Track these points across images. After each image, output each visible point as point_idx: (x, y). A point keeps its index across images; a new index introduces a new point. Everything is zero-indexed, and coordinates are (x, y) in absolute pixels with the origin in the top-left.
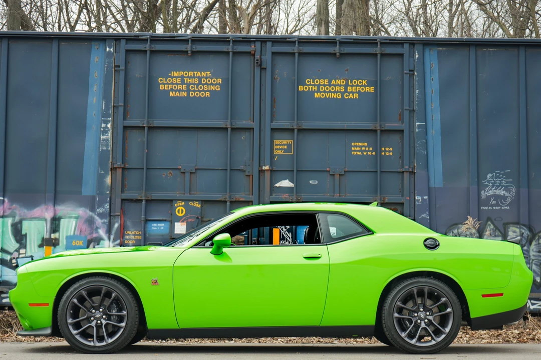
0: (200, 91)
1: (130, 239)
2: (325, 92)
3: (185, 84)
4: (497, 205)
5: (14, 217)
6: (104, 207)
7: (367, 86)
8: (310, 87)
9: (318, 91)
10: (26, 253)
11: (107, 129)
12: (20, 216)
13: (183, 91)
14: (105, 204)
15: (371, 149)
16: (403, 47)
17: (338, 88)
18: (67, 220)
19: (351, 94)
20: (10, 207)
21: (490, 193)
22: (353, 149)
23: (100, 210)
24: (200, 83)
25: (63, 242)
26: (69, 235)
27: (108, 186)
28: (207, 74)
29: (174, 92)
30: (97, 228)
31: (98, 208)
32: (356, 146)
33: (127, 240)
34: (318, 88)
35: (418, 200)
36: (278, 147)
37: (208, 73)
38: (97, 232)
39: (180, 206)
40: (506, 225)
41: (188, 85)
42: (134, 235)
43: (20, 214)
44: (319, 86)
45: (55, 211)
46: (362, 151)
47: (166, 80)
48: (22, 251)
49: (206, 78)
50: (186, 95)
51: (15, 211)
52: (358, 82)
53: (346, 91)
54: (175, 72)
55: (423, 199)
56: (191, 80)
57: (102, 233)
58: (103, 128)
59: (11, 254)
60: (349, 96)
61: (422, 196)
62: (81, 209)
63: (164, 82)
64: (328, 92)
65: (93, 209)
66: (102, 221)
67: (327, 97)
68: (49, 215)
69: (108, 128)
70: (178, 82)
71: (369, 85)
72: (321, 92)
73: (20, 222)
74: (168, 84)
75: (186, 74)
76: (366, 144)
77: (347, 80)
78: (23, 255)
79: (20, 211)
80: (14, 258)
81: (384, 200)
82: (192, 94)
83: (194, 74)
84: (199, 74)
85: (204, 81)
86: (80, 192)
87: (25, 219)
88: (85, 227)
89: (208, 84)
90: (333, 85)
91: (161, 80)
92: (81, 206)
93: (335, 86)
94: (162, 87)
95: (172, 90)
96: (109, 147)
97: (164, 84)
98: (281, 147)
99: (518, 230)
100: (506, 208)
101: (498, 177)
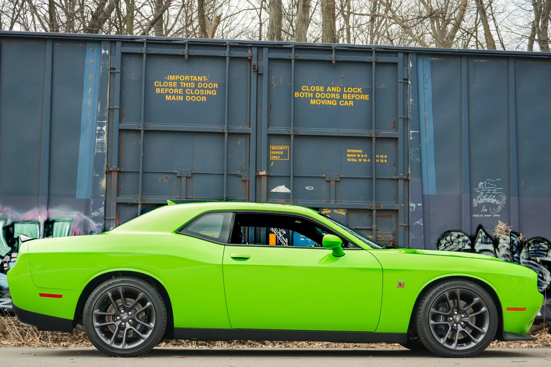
0: (196, 96)
2: (320, 98)
3: (181, 88)
4: (488, 213)
5: (6, 220)
6: (99, 211)
7: (362, 94)
8: (306, 93)
9: (314, 98)
11: (102, 132)
12: (12, 219)
13: (179, 95)
14: (100, 208)
15: (366, 156)
16: (397, 56)
17: (333, 96)
18: (60, 223)
19: (346, 102)
20: (2, 210)
21: (482, 201)
22: (348, 155)
23: (95, 214)
24: (196, 87)
27: (103, 189)
28: (203, 78)
29: (170, 96)
30: (92, 232)
31: (93, 211)
32: (350, 153)
34: (314, 95)
35: (413, 207)
36: (274, 153)
37: (204, 77)
41: (185, 88)
43: (12, 217)
44: (315, 92)
45: (48, 214)
46: (356, 158)
47: (162, 84)
48: (14, 255)
49: (203, 82)
50: (182, 99)
51: (6, 214)
52: (353, 90)
53: (341, 98)
54: (171, 76)
55: (417, 206)
56: (187, 85)
58: (98, 130)
59: (2, 258)
60: (344, 103)
61: (416, 203)
62: (75, 212)
63: (160, 85)
64: (323, 99)
65: (87, 213)
66: (97, 225)
67: (323, 104)
68: (42, 219)
69: (103, 131)
70: (174, 86)
71: (364, 93)
72: (316, 99)
73: (12, 225)
74: (163, 87)
75: (182, 78)
76: (361, 151)
77: (342, 87)
78: (15, 259)
79: (12, 215)
80: (5, 262)
81: (379, 207)
82: (188, 98)
83: (190, 78)
84: (195, 78)
85: (200, 85)
86: (75, 196)
87: (17, 222)
88: (78, 231)
89: (204, 89)
90: (329, 92)
91: (157, 84)
92: (75, 210)
93: (331, 93)
94: (158, 91)
95: (168, 94)
96: (104, 150)
97: (160, 88)
98: (277, 153)
99: (508, 238)
100: (497, 215)
101: (489, 186)
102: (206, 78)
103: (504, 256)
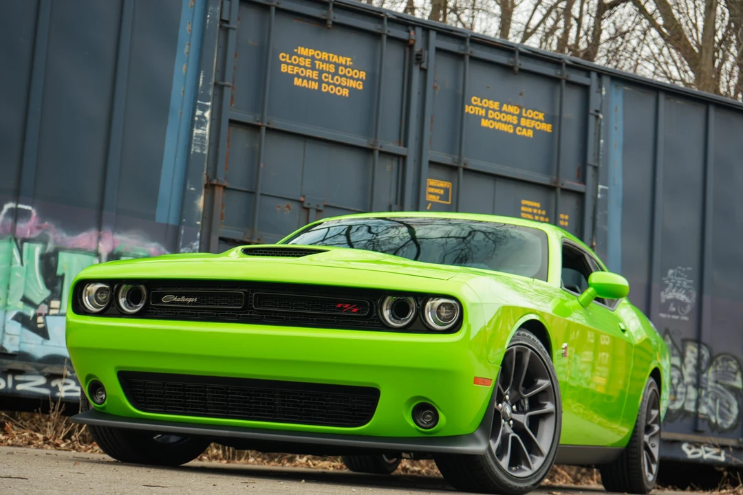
0: (336, 86)
2: (494, 119)
3: (316, 70)
4: (676, 313)
5: (45, 243)
6: (191, 247)
7: (544, 122)
8: (477, 108)
9: (486, 117)
10: (60, 309)
11: (203, 120)
12: (55, 242)
13: (312, 80)
14: (194, 242)
15: (544, 213)
17: (509, 118)
19: (524, 130)
20: (40, 225)
21: (670, 296)
22: (523, 209)
23: (185, 251)
24: (336, 73)
27: (200, 212)
28: (346, 61)
29: (300, 80)
31: (184, 246)
32: (526, 206)
34: (487, 113)
36: (432, 190)
37: (349, 59)
40: (685, 341)
41: (321, 72)
43: (55, 239)
44: (487, 109)
45: (114, 242)
46: (533, 214)
47: (290, 59)
48: (55, 304)
49: (346, 67)
50: (316, 88)
51: (47, 233)
52: (534, 114)
53: (519, 125)
54: (303, 49)
56: (324, 66)
58: (198, 116)
59: (36, 306)
60: (522, 131)
62: (153, 244)
63: (288, 61)
64: (497, 121)
65: (174, 247)
67: (497, 128)
68: (105, 248)
69: (205, 118)
70: (307, 65)
71: (547, 121)
72: (489, 119)
73: (55, 253)
74: (292, 64)
75: (318, 55)
76: (538, 205)
77: (521, 108)
78: (56, 312)
79: (57, 236)
80: (40, 315)
82: (325, 88)
83: (329, 57)
84: (335, 59)
85: (342, 71)
86: (153, 217)
87: (64, 250)
89: (347, 77)
90: (505, 112)
91: (283, 57)
92: (153, 240)
93: (507, 113)
94: (284, 68)
95: (298, 75)
96: (204, 150)
97: (288, 64)
98: (437, 191)
99: (695, 350)
100: (686, 318)
101: (678, 275)
102: (350, 61)
103: (691, 375)
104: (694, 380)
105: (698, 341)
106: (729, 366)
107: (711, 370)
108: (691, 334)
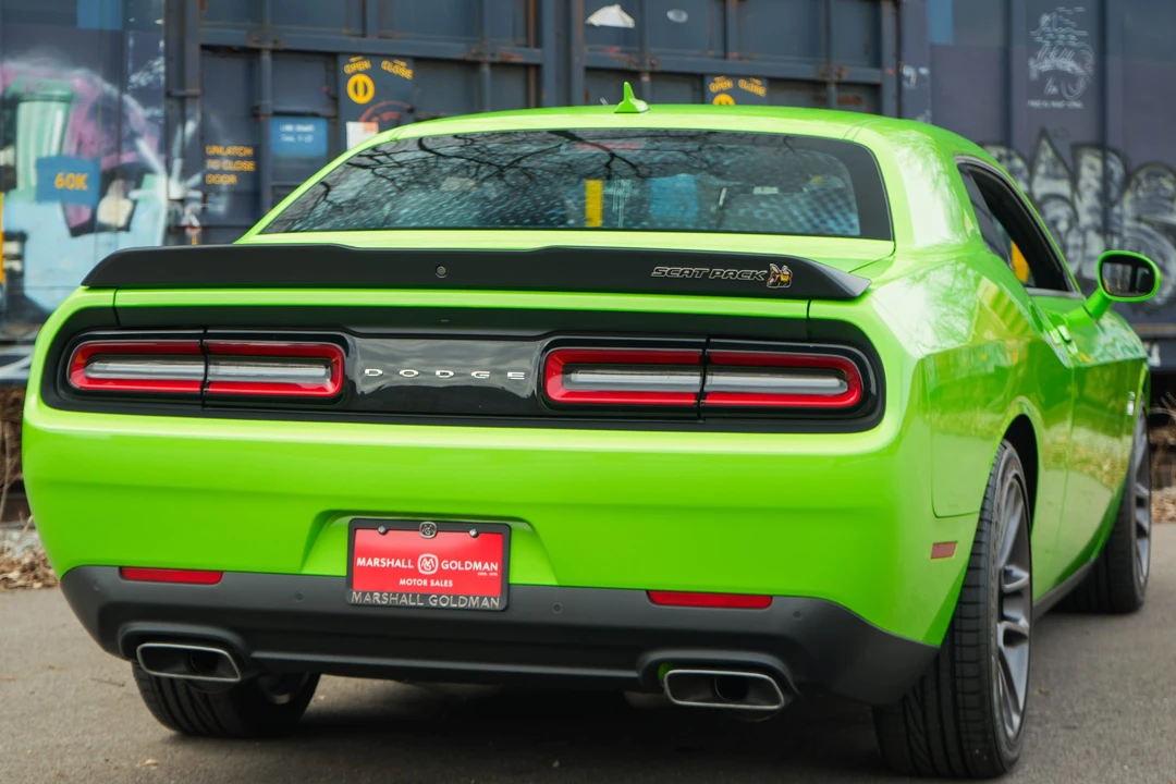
1: (221, 172)
4: (1059, 97)
6: (150, 70)
14: (155, 59)
18: (37, 106)
21: (1046, 66)
23: (139, 79)
25: (28, 177)
26: (44, 154)
30: (134, 135)
31: (135, 70)
33: (214, 172)
35: (909, 78)
38: (134, 149)
39: (358, 72)
40: (1077, 149)
42: (234, 158)
55: (920, 77)
57: (147, 149)
61: (916, 66)
62: (79, 72)
65: (117, 74)
66: (149, 112)
81: (839, 75)
86: (72, 19)
88: (90, 130)
92: (77, 64)
99: (1098, 163)
100: (1077, 105)
101: (1060, 24)
103: (1091, 211)
104: (1098, 220)
105: (1102, 146)
106: (1161, 186)
107: (1128, 197)
108: (1087, 133)
